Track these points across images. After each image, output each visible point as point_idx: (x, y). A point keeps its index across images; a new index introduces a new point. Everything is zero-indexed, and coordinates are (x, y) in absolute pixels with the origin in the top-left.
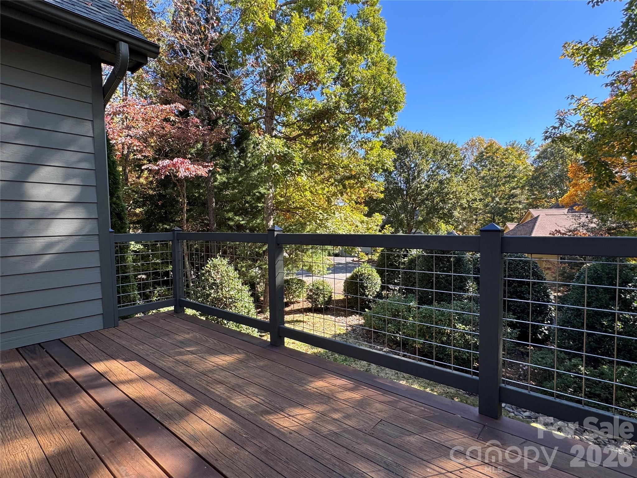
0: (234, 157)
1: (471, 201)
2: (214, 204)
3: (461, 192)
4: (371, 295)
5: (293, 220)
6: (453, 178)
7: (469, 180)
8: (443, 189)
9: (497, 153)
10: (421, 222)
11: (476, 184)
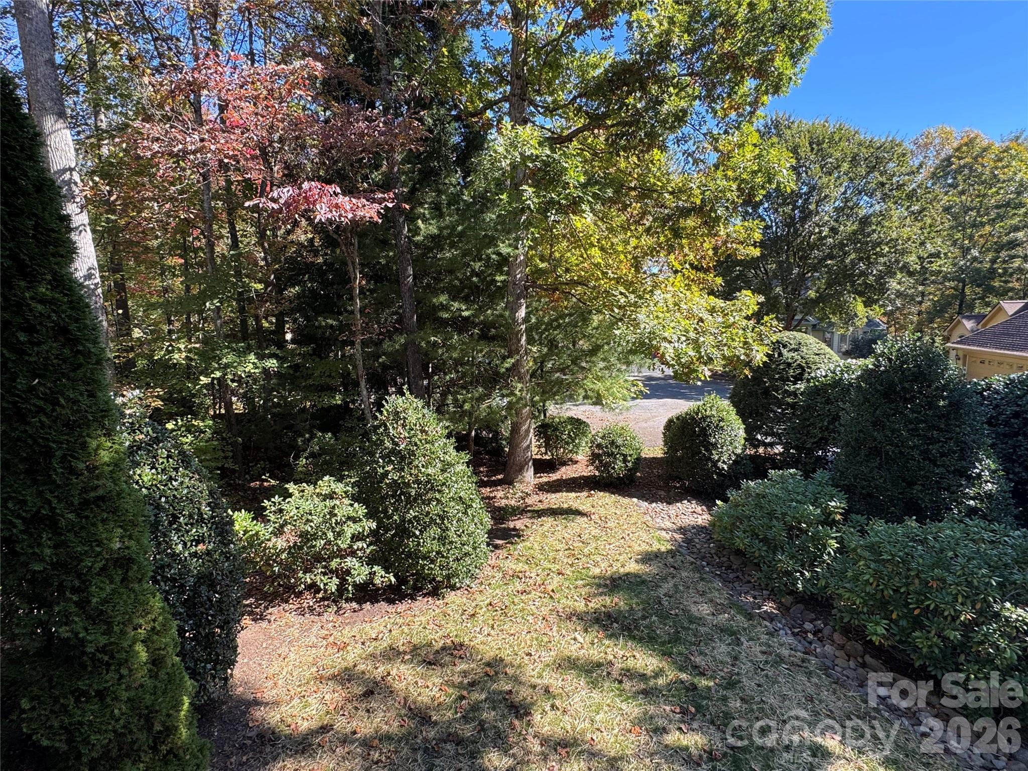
0: (452, 184)
1: (928, 257)
2: (410, 279)
3: (909, 239)
4: (724, 462)
5: (566, 303)
6: (893, 212)
7: (926, 216)
8: (869, 235)
9: (983, 158)
10: (815, 302)
11: (942, 223)
